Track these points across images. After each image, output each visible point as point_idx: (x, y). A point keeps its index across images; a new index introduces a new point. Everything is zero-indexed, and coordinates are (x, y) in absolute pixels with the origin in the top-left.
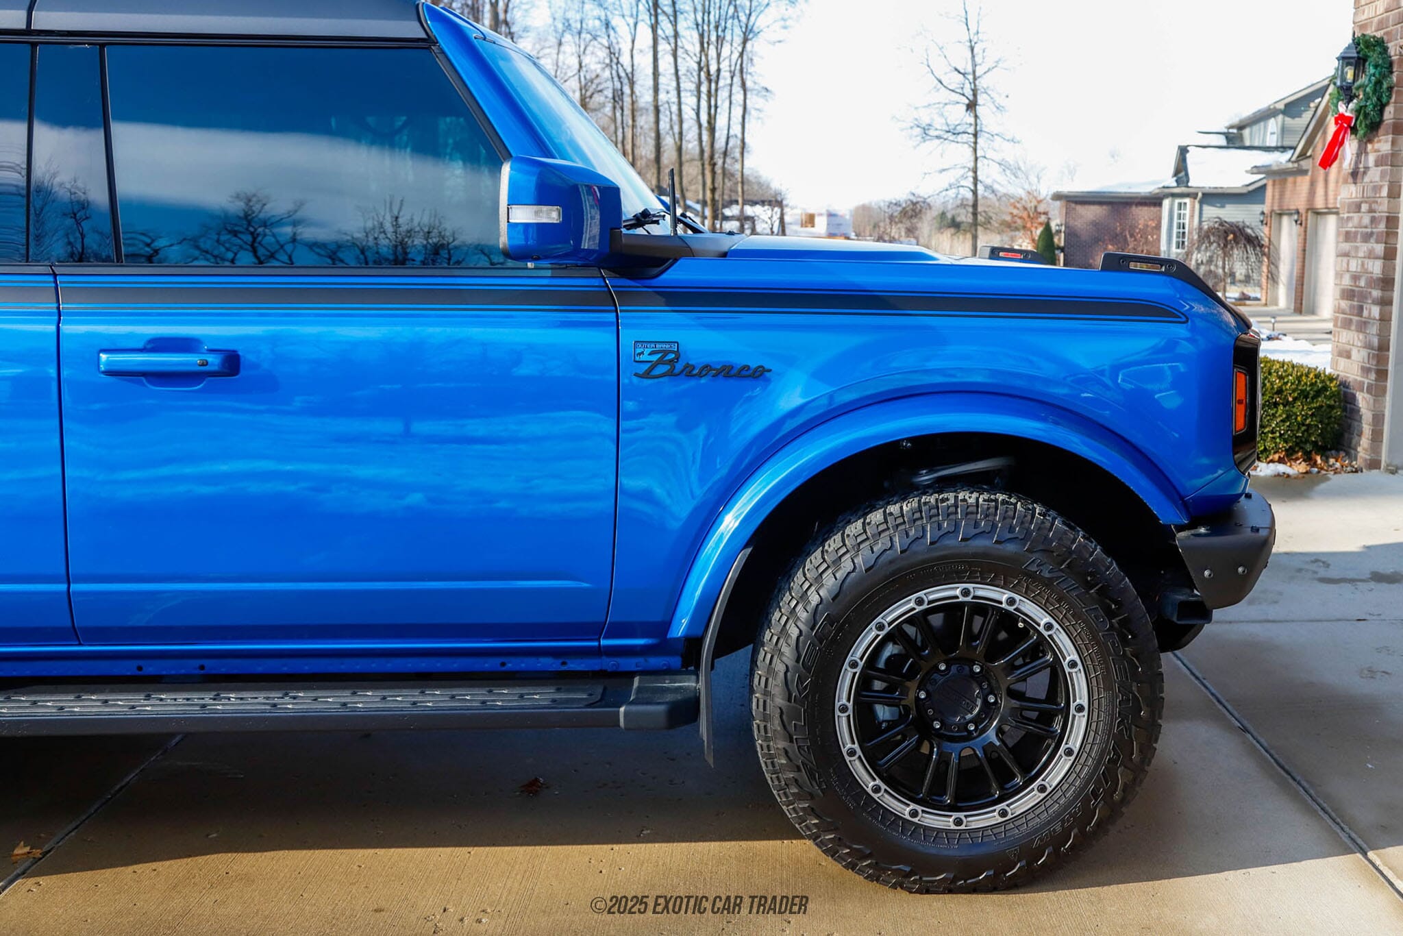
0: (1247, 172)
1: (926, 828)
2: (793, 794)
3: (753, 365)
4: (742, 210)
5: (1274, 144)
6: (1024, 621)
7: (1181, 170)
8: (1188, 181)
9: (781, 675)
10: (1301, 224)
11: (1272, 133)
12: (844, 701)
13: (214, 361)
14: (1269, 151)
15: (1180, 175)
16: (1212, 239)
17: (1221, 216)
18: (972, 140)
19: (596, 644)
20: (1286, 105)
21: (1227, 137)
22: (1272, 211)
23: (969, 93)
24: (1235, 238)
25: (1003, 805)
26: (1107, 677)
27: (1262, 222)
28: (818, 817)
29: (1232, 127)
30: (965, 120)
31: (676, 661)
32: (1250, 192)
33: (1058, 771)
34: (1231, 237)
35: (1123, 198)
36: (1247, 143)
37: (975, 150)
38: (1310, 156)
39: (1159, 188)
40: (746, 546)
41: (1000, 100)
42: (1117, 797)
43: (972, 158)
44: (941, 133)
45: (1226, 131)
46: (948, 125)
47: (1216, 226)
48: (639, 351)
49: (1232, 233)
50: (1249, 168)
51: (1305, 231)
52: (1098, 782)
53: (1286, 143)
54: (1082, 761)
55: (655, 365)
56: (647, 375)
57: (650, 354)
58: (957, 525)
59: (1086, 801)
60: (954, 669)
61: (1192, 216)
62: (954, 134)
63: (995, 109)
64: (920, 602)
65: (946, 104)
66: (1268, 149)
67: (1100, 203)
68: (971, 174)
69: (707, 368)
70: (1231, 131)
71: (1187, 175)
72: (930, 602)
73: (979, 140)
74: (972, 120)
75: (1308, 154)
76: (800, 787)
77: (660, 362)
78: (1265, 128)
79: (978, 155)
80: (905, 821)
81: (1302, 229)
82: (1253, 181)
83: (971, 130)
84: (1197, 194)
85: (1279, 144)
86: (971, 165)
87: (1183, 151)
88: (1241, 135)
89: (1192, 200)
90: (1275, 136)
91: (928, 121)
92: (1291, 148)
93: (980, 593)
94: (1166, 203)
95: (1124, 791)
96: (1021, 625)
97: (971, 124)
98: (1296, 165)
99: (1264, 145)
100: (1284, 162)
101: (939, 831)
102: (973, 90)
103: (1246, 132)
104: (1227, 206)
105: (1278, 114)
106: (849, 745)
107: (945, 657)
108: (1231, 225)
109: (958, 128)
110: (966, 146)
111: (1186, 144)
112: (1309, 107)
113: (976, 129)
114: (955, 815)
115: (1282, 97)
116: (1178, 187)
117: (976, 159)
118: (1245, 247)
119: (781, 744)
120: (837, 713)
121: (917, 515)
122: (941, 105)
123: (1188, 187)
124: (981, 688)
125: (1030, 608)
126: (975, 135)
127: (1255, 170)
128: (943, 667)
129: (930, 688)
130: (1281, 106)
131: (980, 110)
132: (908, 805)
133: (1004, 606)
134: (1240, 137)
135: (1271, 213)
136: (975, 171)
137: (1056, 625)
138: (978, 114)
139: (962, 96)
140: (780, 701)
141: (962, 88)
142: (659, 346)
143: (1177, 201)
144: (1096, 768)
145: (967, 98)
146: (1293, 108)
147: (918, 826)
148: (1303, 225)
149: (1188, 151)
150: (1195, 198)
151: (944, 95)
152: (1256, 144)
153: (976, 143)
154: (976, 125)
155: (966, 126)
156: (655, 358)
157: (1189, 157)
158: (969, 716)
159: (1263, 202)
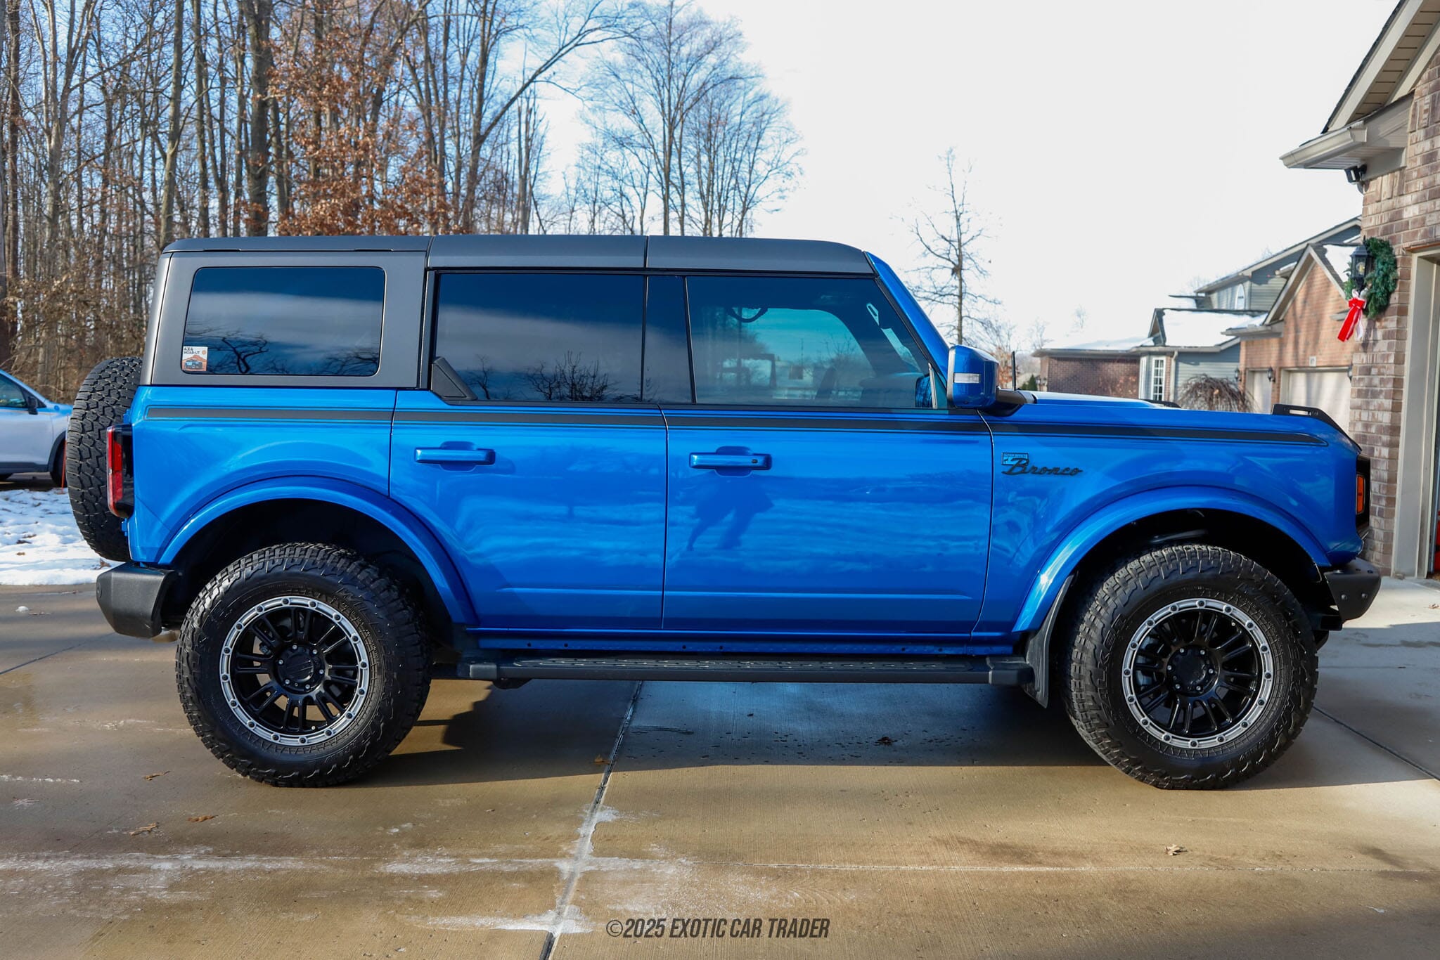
0: (1222, 333)
1: (1174, 747)
2: (1097, 724)
3: (1072, 468)
4: (739, 363)
5: (1242, 308)
6: (1235, 621)
7: (1157, 331)
8: (1165, 341)
9: (1092, 650)
10: (1274, 381)
11: (1240, 298)
12: (1127, 668)
13: (760, 461)
14: (1239, 314)
15: (1157, 335)
16: (1199, 393)
17: (1206, 373)
18: (957, 300)
19: (968, 635)
20: (1253, 273)
21: (1196, 301)
22: (1246, 369)
23: (954, 257)
24: (1220, 395)
25: (1221, 735)
26: (1286, 657)
27: (1237, 378)
28: (1110, 738)
29: (1200, 291)
30: (951, 283)
31: (1009, 649)
32: (1222, 351)
33: (1254, 714)
34: (1217, 392)
35: (1088, 355)
36: (1216, 307)
37: (960, 310)
38: (1282, 320)
39: (1137, 347)
40: (1070, 574)
41: (983, 265)
42: (1291, 730)
43: (957, 318)
44: (930, 295)
45: (1194, 294)
46: (935, 288)
47: (1203, 382)
48: (1005, 458)
49: (1217, 388)
50: (1224, 330)
51: (1279, 387)
52: (1279, 721)
53: (1253, 307)
54: (1270, 708)
55: (1014, 467)
56: (1009, 473)
57: (1013, 460)
58: (1198, 562)
59: (1272, 733)
60: (1189, 652)
61: (1168, 373)
62: (941, 295)
63: (978, 273)
64: (1174, 608)
65: (933, 269)
66: (1237, 312)
67: (1080, 360)
68: (956, 332)
69: (1045, 469)
70: (1200, 295)
71: (1164, 335)
72: (1180, 609)
73: (964, 301)
74: (957, 283)
75: (1281, 319)
76: (1101, 720)
77: (1018, 465)
78: (1233, 293)
79: (963, 315)
80: (1161, 742)
81: (1276, 385)
82: (1224, 341)
83: (956, 292)
84: (1173, 353)
85: (1247, 308)
86: (956, 324)
87: (1159, 314)
88: (1210, 298)
89: (1169, 358)
90: (1243, 300)
91: (917, 284)
92: (1265, 312)
93: (1210, 604)
94: (1144, 360)
95: (1294, 727)
96: (1233, 624)
97: (956, 287)
98: (1269, 328)
99: (1232, 308)
100: (1258, 325)
101: (1182, 749)
102: (958, 256)
103: (1214, 296)
104: (1201, 363)
105: (1246, 281)
106: (1130, 695)
107: (1185, 644)
108: (1216, 381)
109: (944, 290)
110: (952, 306)
111: (1161, 307)
112: (1275, 274)
113: (961, 291)
114: (1192, 740)
115: (1251, 264)
116: (1154, 346)
117: (961, 319)
118: (1229, 401)
119: (1090, 693)
120: (1123, 675)
121: (1173, 557)
122: (930, 269)
123: (1165, 346)
124: (1206, 664)
125: (1239, 614)
126: (960, 297)
127: (1230, 332)
128: (1182, 651)
129: (1175, 663)
130: (1249, 273)
131: (965, 274)
132: (1163, 733)
133: (1224, 612)
134: (1208, 300)
135: (1245, 371)
136: (960, 329)
137: (1255, 625)
138: (963, 278)
139: (948, 262)
140: (1090, 667)
141: (948, 254)
142: (1017, 456)
143: (1154, 359)
144: (1279, 712)
145: (953, 263)
146: (1260, 275)
147: (1169, 746)
148: (1277, 382)
149: (1164, 314)
150: (1172, 357)
151: (932, 260)
152: (1224, 307)
153: (960, 304)
154: (961, 287)
155: (952, 288)
156: (1015, 463)
157: (1166, 319)
158: (1198, 681)
159: (1238, 361)
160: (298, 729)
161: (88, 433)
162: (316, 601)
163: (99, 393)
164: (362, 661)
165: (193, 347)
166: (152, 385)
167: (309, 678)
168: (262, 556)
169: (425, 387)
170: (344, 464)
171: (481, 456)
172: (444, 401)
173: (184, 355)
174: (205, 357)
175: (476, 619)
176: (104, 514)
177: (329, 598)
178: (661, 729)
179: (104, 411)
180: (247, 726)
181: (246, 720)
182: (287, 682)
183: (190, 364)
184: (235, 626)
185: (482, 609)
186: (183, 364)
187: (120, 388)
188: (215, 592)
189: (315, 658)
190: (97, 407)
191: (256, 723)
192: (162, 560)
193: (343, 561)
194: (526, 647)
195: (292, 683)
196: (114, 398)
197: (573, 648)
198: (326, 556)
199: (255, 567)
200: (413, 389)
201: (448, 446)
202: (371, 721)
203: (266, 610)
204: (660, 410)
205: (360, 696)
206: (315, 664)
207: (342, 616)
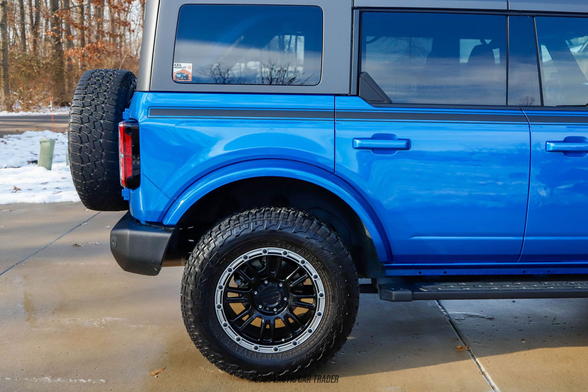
160: (271, 341)
161: (86, 124)
162: (287, 251)
163: (90, 95)
164: (320, 292)
165: (181, 64)
166: (150, 92)
167: (277, 303)
168: (247, 219)
169: (356, 94)
170: (300, 150)
171: (403, 144)
172: (370, 104)
173: (174, 69)
174: (190, 71)
175: (391, 257)
176: (98, 181)
177: (298, 248)
178: (471, 316)
179: (96, 108)
180: (235, 340)
181: (234, 336)
182: (260, 307)
183: (179, 76)
184: (227, 269)
185: (396, 251)
186: (174, 76)
187: (105, 92)
188: (212, 245)
189: (281, 290)
190: (91, 105)
191: (241, 338)
192: (167, 221)
193: (306, 221)
194: (418, 274)
195: (265, 307)
196: (102, 99)
197: (450, 274)
198: (295, 218)
199: (241, 228)
200: (346, 95)
201: (376, 137)
202: (326, 335)
203: (250, 257)
204: (522, 110)
205: (318, 317)
206: (282, 294)
207: (306, 261)
